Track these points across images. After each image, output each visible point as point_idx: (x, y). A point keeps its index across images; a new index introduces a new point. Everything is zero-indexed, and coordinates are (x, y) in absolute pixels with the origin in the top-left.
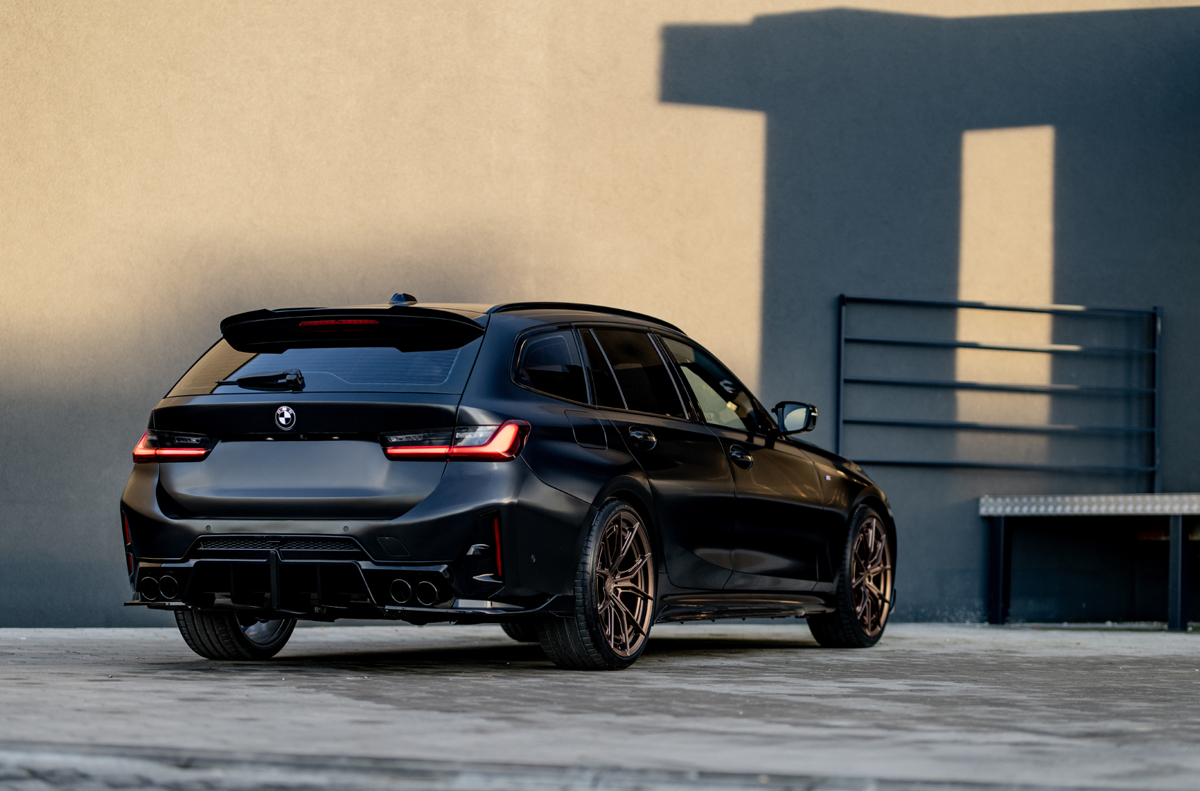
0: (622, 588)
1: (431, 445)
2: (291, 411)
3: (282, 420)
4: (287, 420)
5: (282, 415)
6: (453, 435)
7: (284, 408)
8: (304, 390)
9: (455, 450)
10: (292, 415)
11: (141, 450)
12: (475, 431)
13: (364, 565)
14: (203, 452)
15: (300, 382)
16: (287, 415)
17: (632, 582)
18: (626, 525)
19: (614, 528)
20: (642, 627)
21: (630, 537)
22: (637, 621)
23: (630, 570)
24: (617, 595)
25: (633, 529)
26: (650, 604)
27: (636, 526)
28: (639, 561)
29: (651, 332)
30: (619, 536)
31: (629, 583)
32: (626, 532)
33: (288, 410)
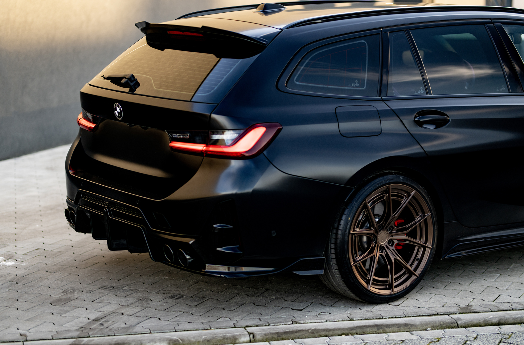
0: (398, 240)
1: (195, 143)
2: (120, 107)
3: (117, 113)
4: (119, 113)
5: (116, 109)
6: (209, 136)
7: (117, 104)
8: (138, 91)
9: (211, 149)
10: (120, 110)
12: (223, 133)
14: (93, 126)
16: (118, 110)
17: (408, 235)
18: (403, 193)
19: (383, 197)
20: (416, 269)
21: (405, 202)
22: (411, 265)
23: (407, 226)
24: (392, 246)
25: (409, 196)
26: (428, 251)
27: (413, 193)
28: (418, 219)
29: (491, 22)
30: (389, 202)
31: (404, 237)
32: (403, 198)
33: (118, 106)
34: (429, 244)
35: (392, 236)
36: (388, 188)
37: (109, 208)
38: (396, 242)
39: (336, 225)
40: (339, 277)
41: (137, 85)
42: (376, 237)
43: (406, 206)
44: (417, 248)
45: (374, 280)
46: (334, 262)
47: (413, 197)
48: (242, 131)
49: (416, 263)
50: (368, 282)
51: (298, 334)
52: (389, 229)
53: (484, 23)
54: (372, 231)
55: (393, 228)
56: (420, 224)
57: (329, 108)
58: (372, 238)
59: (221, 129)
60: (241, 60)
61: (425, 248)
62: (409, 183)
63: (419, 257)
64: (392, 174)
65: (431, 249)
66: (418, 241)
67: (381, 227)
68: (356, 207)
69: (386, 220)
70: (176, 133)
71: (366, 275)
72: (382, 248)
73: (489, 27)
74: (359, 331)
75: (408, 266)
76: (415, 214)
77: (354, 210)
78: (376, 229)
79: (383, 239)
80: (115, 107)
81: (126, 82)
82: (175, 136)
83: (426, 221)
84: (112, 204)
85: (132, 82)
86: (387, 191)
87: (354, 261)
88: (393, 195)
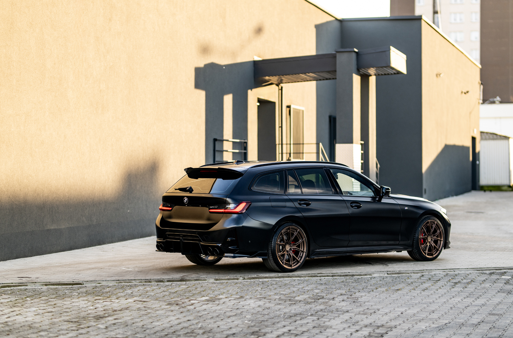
1: (220, 209)
2: (187, 199)
3: (185, 201)
4: (186, 201)
5: (185, 200)
6: (225, 206)
7: (185, 198)
8: (193, 192)
9: (226, 211)
10: (187, 200)
11: (161, 207)
12: (230, 205)
13: (202, 243)
14: (171, 209)
15: (191, 190)
16: (186, 200)
17: (297, 247)
18: (295, 230)
19: (288, 231)
20: (300, 260)
21: (295, 234)
22: (298, 259)
23: (296, 243)
24: (291, 251)
25: (297, 231)
26: (304, 253)
27: (298, 230)
28: (300, 241)
29: (325, 168)
30: (290, 233)
31: (295, 247)
32: (295, 232)
33: (186, 198)
34: (305, 251)
35: (291, 247)
36: (289, 227)
37: (182, 238)
38: (292, 249)
39: (271, 241)
40: (272, 260)
41: (193, 190)
42: (285, 247)
43: (296, 235)
44: (300, 252)
45: (285, 263)
46: (271, 254)
47: (298, 232)
48: (238, 204)
49: (300, 258)
50: (283, 263)
51: (260, 278)
52: (290, 244)
53: (322, 168)
54: (284, 244)
55: (291, 244)
56: (301, 243)
57: (267, 197)
58: (284, 247)
59: (229, 204)
60: (234, 180)
61: (303, 252)
62: (297, 226)
63: (301, 256)
64: (290, 222)
65: (306, 253)
66: (301, 249)
67: (287, 243)
68: (278, 233)
69: (289, 240)
70: (211, 206)
71: (282, 261)
72: (287, 251)
73: (324, 169)
74: (281, 277)
75: (297, 259)
76: (299, 239)
77: (277, 235)
78: (285, 244)
79: (288, 248)
80: (184, 199)
81: (189, 189)
82: (211, 207)
83: (303, 242)
84: (184, 236)
85: (191, 189)
86: (289, 229)
87: (278, 254)
88: (291, 231)
